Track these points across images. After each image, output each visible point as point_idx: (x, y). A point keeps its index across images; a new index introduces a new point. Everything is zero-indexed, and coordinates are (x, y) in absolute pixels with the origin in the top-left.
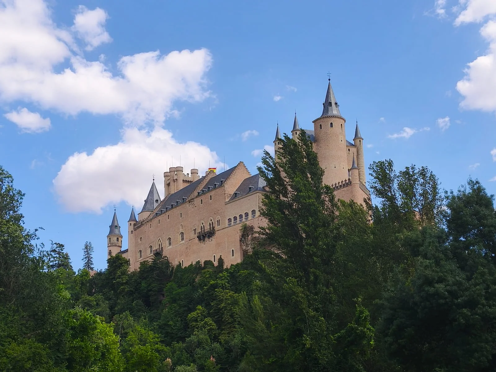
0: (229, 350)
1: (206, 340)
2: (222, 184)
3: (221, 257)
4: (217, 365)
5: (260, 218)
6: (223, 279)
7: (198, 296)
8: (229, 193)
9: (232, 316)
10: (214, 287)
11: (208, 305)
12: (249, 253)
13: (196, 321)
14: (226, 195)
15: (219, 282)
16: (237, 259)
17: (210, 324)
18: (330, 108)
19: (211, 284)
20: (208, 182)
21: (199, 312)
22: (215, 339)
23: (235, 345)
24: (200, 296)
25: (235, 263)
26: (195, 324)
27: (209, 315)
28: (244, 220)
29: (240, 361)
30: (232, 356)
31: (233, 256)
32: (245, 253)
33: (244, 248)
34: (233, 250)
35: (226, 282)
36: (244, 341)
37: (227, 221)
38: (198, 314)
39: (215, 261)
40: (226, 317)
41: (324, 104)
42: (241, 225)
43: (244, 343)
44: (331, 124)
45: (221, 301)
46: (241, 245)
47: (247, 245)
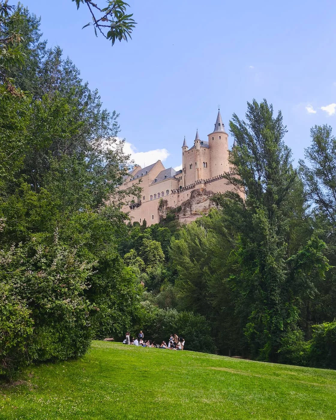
0: (153, 278)
1: (137, 271)
2: (147, 174)
3: (145, 220)
4: (145, 287)
5: (172, 195)
6: (147, 233)
7: (131, 243)
8: (151, 179)
9: (154, 256)
10: (141, 238)
11: (137, 250)
12: (164, 218)
13: (130, 259)
14: (149, 180)
15: (145, 234)
16: (156, 221)
17: (140, 261)
18: (219, 127)
19: (140, 236)
20: (137, 173)
21: (132, 253)
22: (143, 270)
23: (157, 274)
24: (132, 243)
25: (154, 224)
26: (129, 261)
27: (138, 255)
28: (161, 196)
29: (160, 285)
30: (155, 282)
31: (153, 219)
32: (161, 217)
33: (161, 214)
34: (153, 216)
35: (149, 235)
36: (163, 272)
37: (150, 197)
38: (131, 254)
39: (140, 222)
40: (151, 256)
41: (215, 125)
42: (159, 199)
43: (163, 273)
44: (220, 137)
45: (147, 246)
46: (158, 212)
47: (163, 212)
